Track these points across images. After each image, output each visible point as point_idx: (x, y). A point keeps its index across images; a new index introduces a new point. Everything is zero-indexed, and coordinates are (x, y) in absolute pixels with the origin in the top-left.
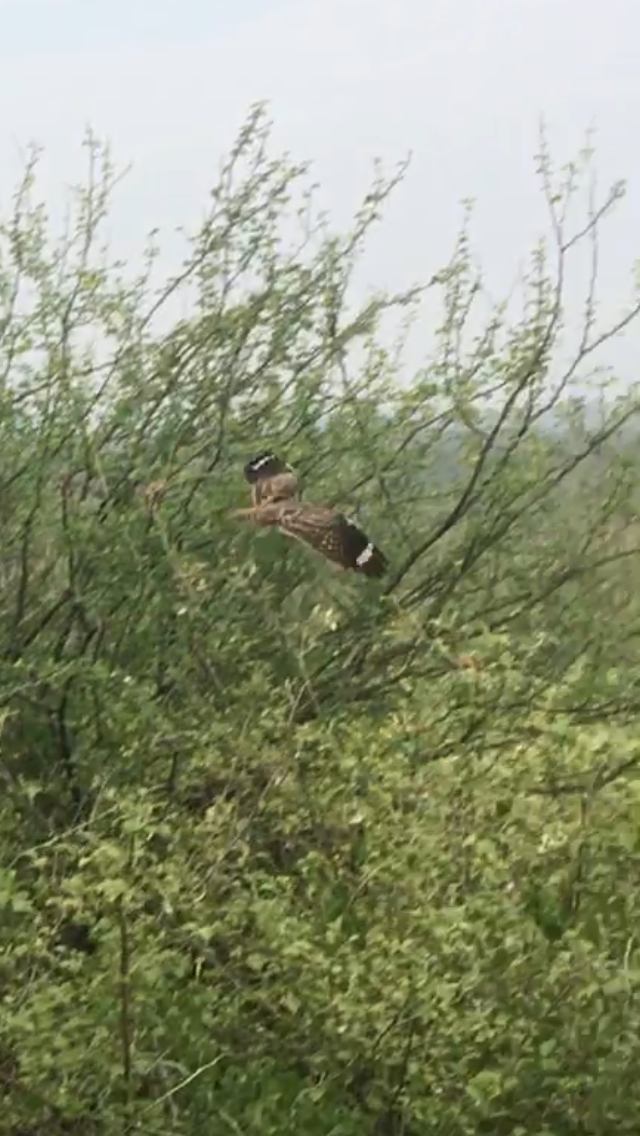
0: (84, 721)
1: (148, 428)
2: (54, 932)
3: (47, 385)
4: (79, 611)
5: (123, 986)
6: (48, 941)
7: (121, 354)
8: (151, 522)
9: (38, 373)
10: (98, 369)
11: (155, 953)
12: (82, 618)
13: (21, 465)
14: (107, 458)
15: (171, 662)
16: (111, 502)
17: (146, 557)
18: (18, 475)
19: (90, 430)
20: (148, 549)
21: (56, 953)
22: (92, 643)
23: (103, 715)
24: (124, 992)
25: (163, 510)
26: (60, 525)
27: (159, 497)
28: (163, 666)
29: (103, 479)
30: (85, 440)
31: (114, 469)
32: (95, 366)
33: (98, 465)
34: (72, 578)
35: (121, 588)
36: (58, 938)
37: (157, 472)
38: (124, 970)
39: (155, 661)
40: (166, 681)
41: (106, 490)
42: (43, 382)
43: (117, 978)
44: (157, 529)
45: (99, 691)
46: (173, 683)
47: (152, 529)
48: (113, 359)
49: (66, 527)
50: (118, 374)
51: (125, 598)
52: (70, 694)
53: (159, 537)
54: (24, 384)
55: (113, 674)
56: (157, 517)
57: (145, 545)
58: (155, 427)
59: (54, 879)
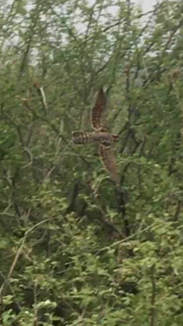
0: (133, 187)
1: (169, 44)
2: (118, 284)
3: (118, 24)
4: (132, 133)
5: (152, 310)
6: (114, 289)
7: (158, 6)
8: (171, 88)
9: (114, 18)
10: (146, 14)
11: (167, 296)
12: (133, 137)
13: (103, 64)
14: (148, 59)
15: (177, 159)
16: (149, 81)
17: (168, 106)
18: (101, 70)
19: (139, 46)
20: (169, 102)
21: (118, 294)
22: (139, 149)
23: (143, 184)
24: (153, 312)
25: (177, 82)
26: (125, 90)
27: (175, 75)
28: (173, 160)
29: (146, 69)
30: (137, 50)
31: (151, 65)
32: (143, 13)
33: (143, 63)
34: (129, 116)
35: (154, 122)
36: (120, 288)
37: (174, 64)
38: (153, 302)
39: (169, 158)
40: (175, 167)
41: (147, 74)
42: (117, 22)
43: (149, 306)
44: (174, 91)
45: (142, 172)
46: (179, 168)
47: (171, 92)
48: (153, 9)
49: (128, 92)
50: (155, 17)
51: (156, 127)
52: (125, 175)
53: (175, 96)
54: (107, 23)
55: (150, 163)
56: (174, 85)
57: (168, 100)
58: (173, 44)
59: (118, 259)
